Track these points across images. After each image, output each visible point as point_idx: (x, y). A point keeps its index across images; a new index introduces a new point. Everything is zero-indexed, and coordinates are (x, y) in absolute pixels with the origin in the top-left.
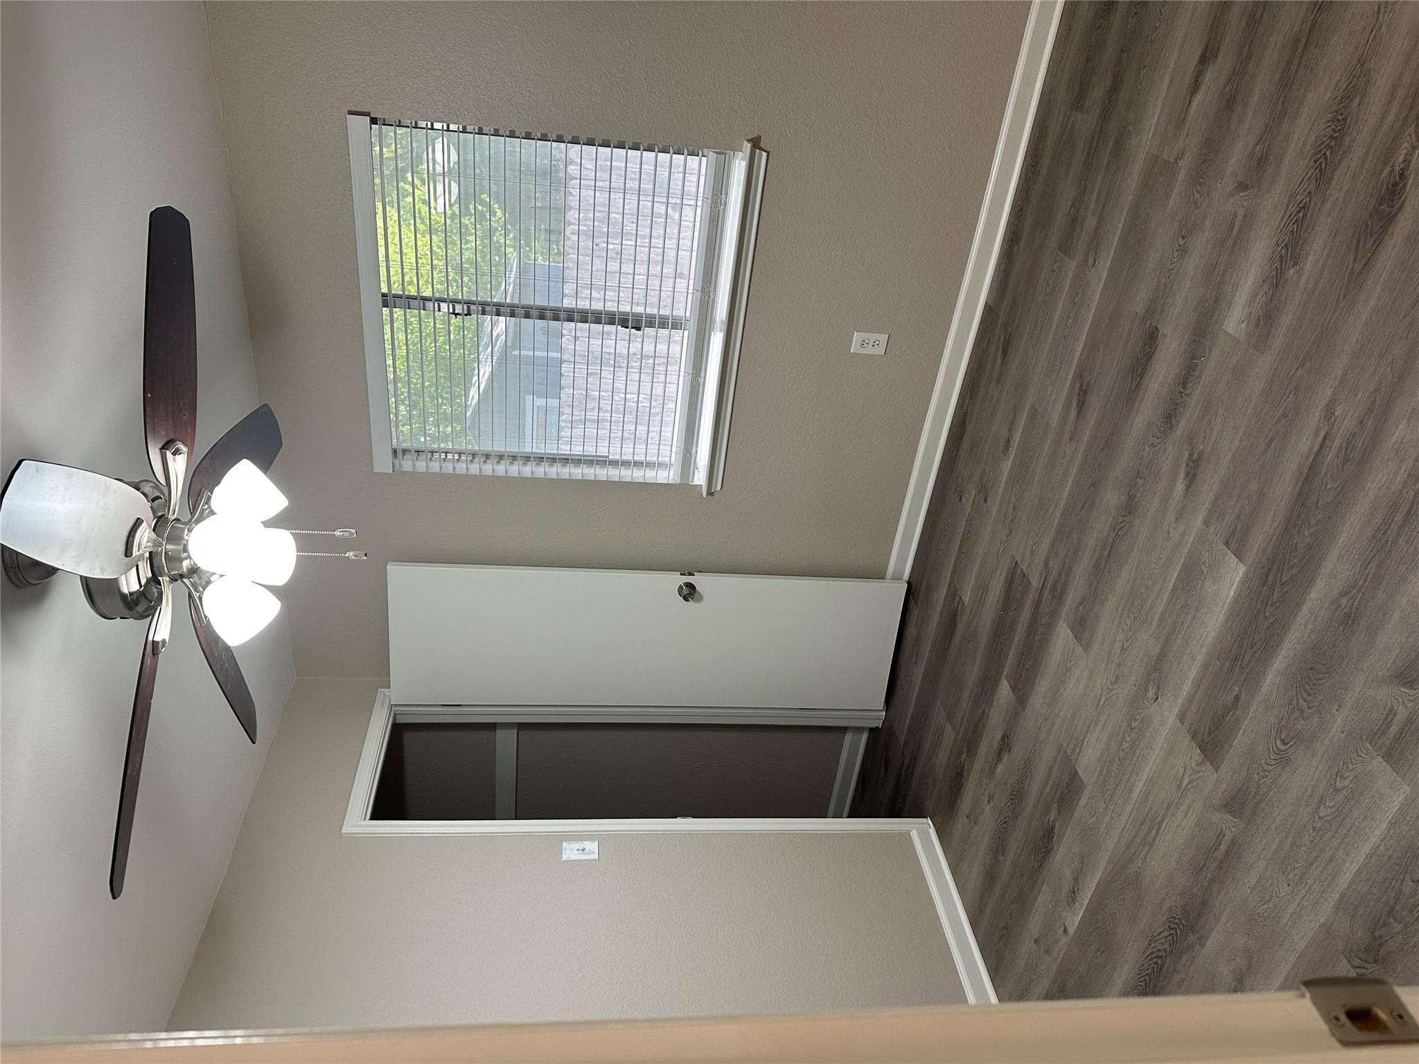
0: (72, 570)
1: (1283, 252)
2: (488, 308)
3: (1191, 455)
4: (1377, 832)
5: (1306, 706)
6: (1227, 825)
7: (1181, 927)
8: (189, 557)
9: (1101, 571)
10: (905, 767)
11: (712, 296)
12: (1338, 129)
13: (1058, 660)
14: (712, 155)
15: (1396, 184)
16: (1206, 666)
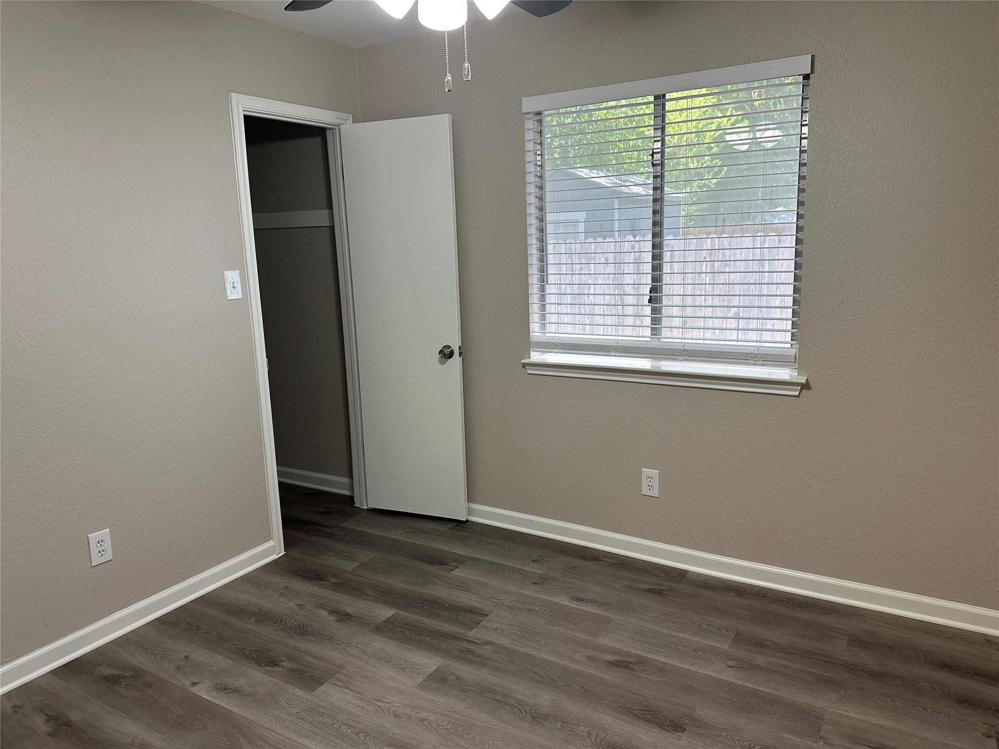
2: (659, 180)
9: (485, 694)
10: (324, 529)
11: (678, 358)
13: (411, 659)
14: (793, 352)
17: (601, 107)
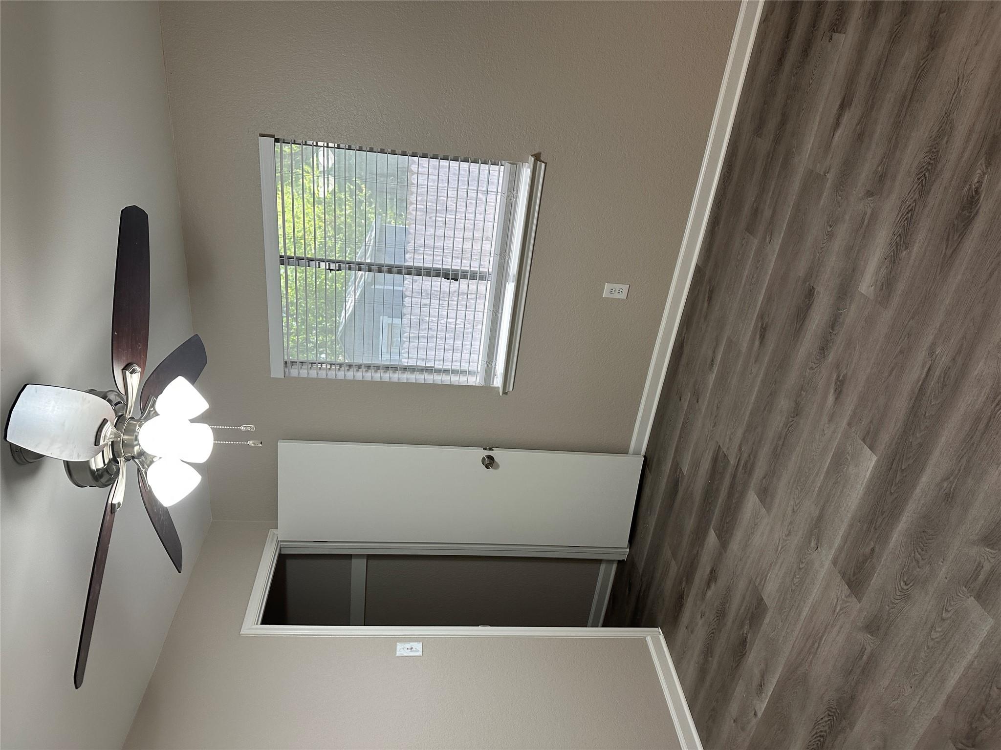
0: (58, 457)
1: (898, 239)
2: (353, 266)
3: (838, 376)
4: (972, 652)
5: (921, 558)
6: (868, 642)
7: (837, 715)
8: (138, 444)
9: (778, 455)
10: (642, 590)
11: (507, 259)
12: (934, 157)
13: (748, 518)
14: (507, 165)
15: (973, 197)
16: (851, 526)
17: (285, 292)
